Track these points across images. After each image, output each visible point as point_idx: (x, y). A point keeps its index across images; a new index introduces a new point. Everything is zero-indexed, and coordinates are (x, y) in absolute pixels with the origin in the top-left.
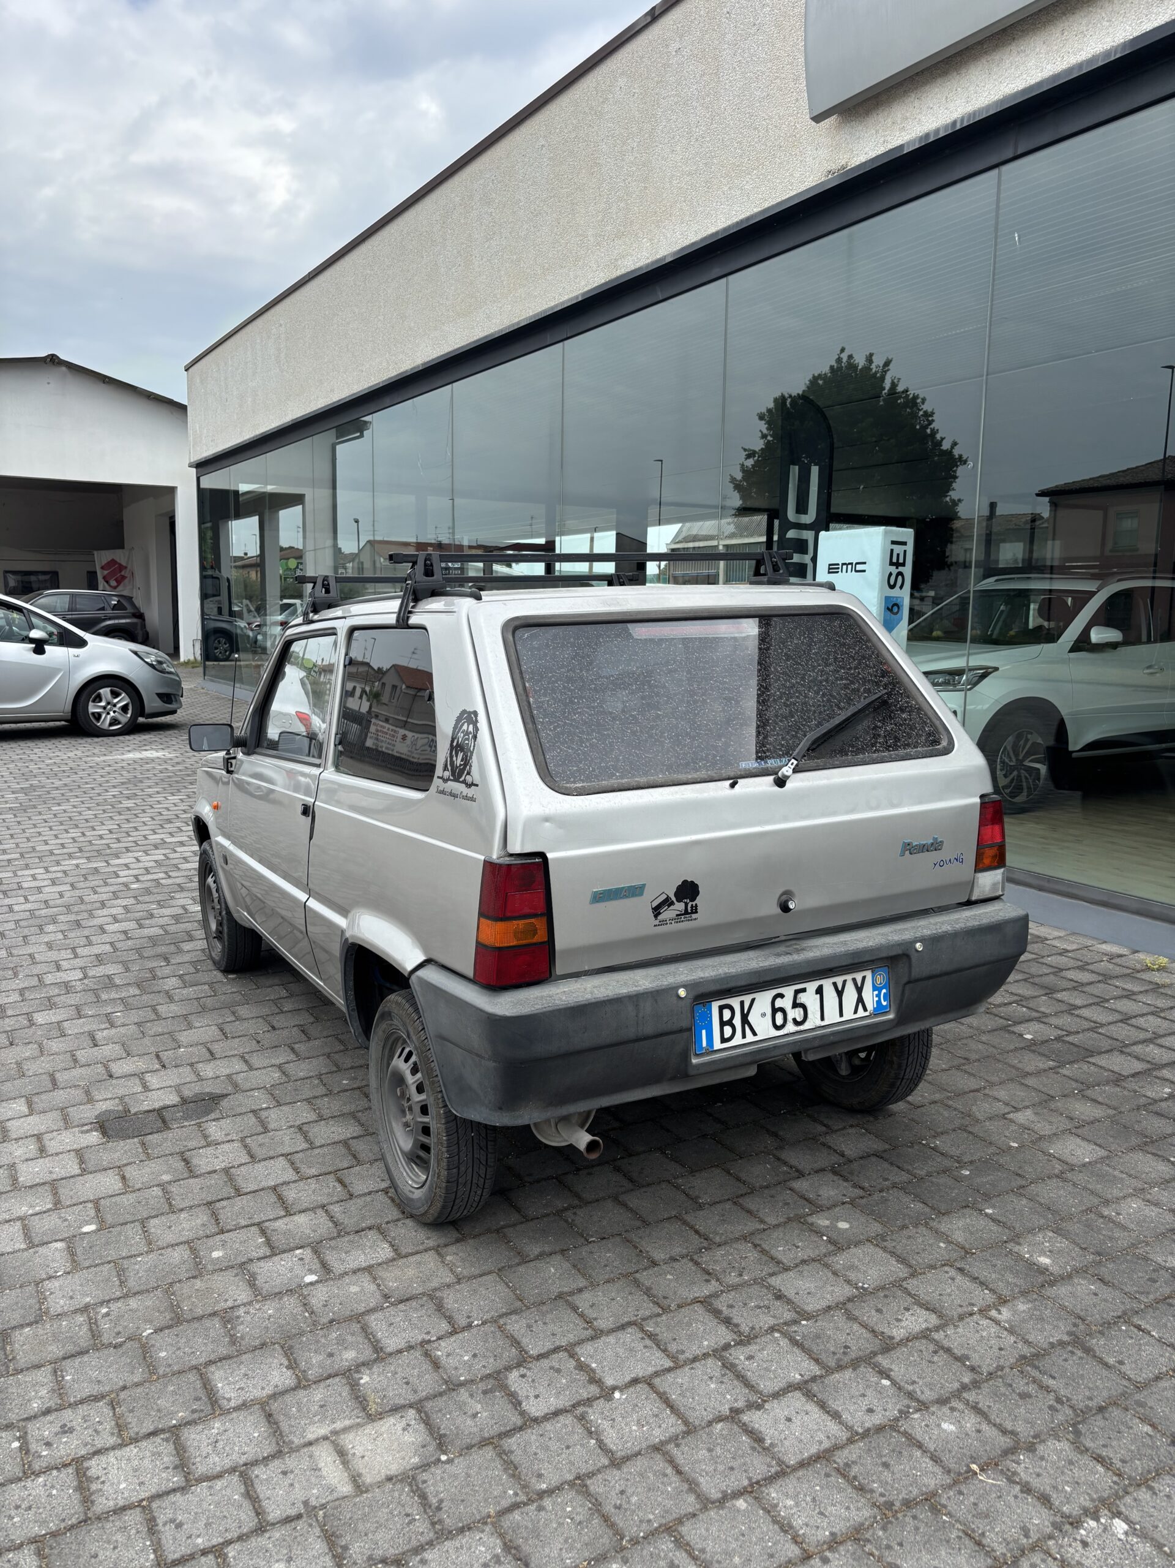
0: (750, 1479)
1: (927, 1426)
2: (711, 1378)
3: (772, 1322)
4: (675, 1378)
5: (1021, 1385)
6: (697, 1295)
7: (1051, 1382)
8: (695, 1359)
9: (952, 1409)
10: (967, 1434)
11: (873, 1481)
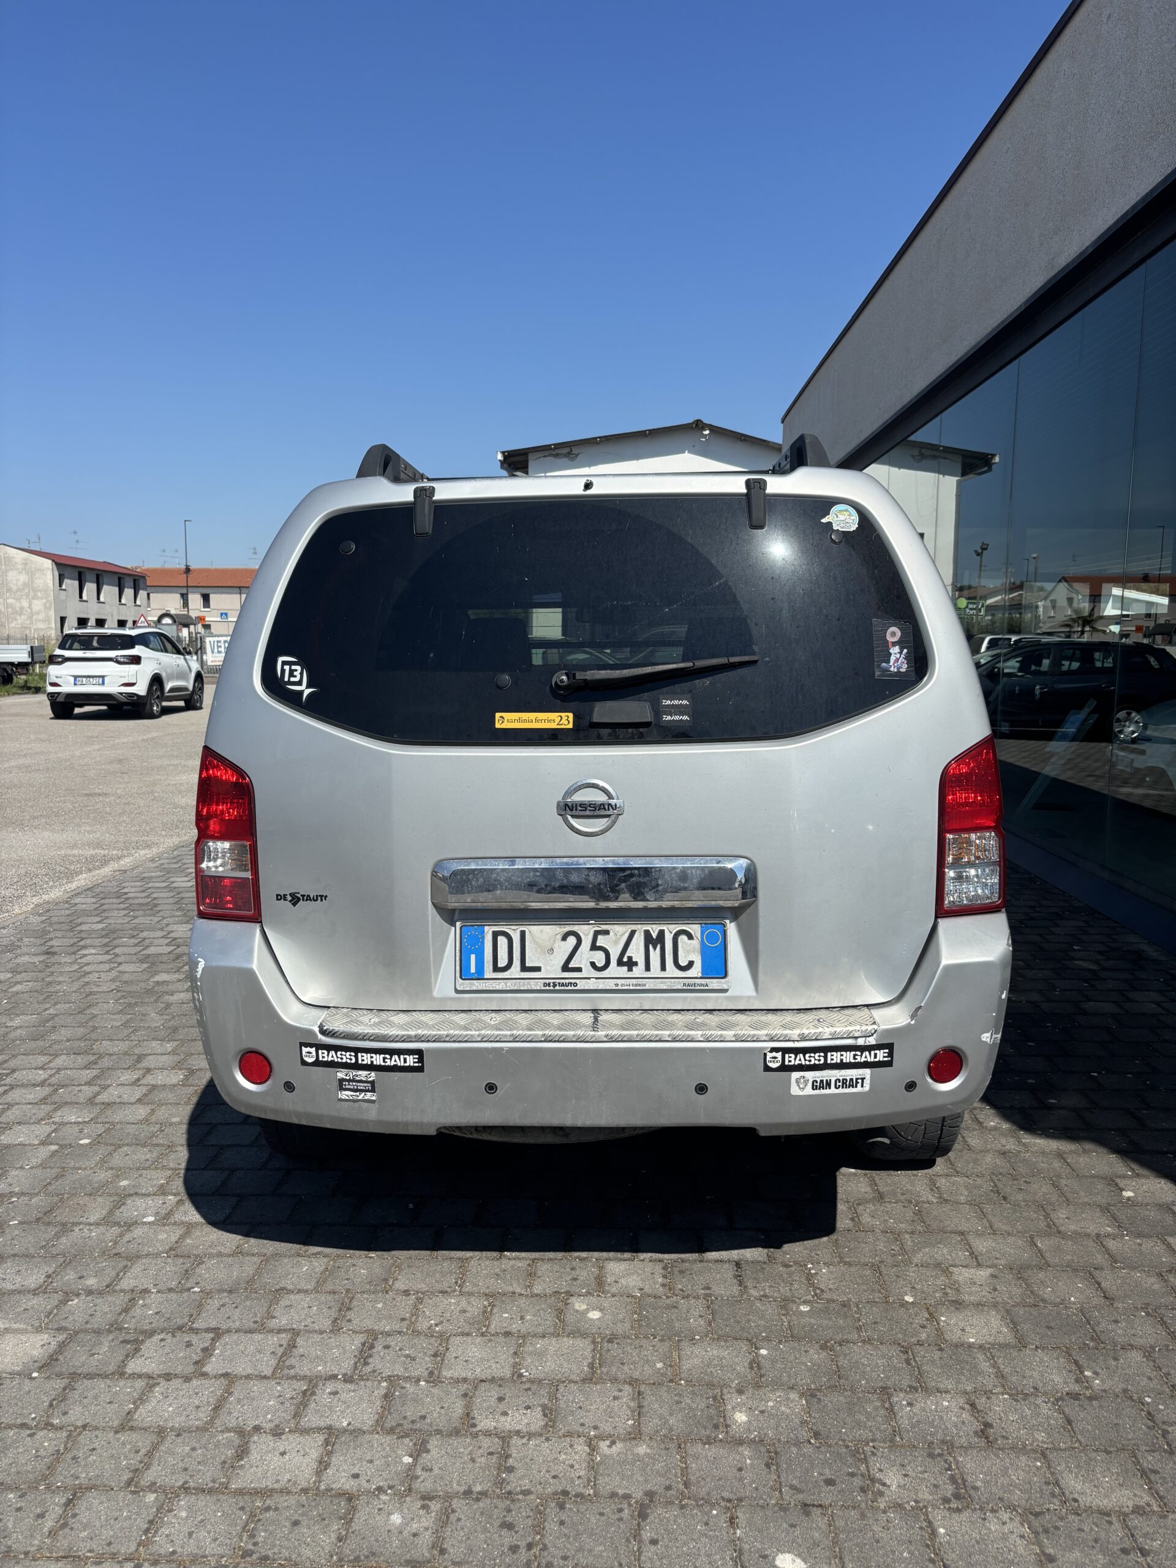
0: (186, 1482)
1: (380, 1509)
2: (280, 1396)
3: (399, 1370)
4: (254, 1385)
5: (522, 1517)
6: (376, 1328)
7: (552, 1526)
8: (294, 1377)
9: (423, 1507)
10: (401, 1532)
11: (265, 1531)
